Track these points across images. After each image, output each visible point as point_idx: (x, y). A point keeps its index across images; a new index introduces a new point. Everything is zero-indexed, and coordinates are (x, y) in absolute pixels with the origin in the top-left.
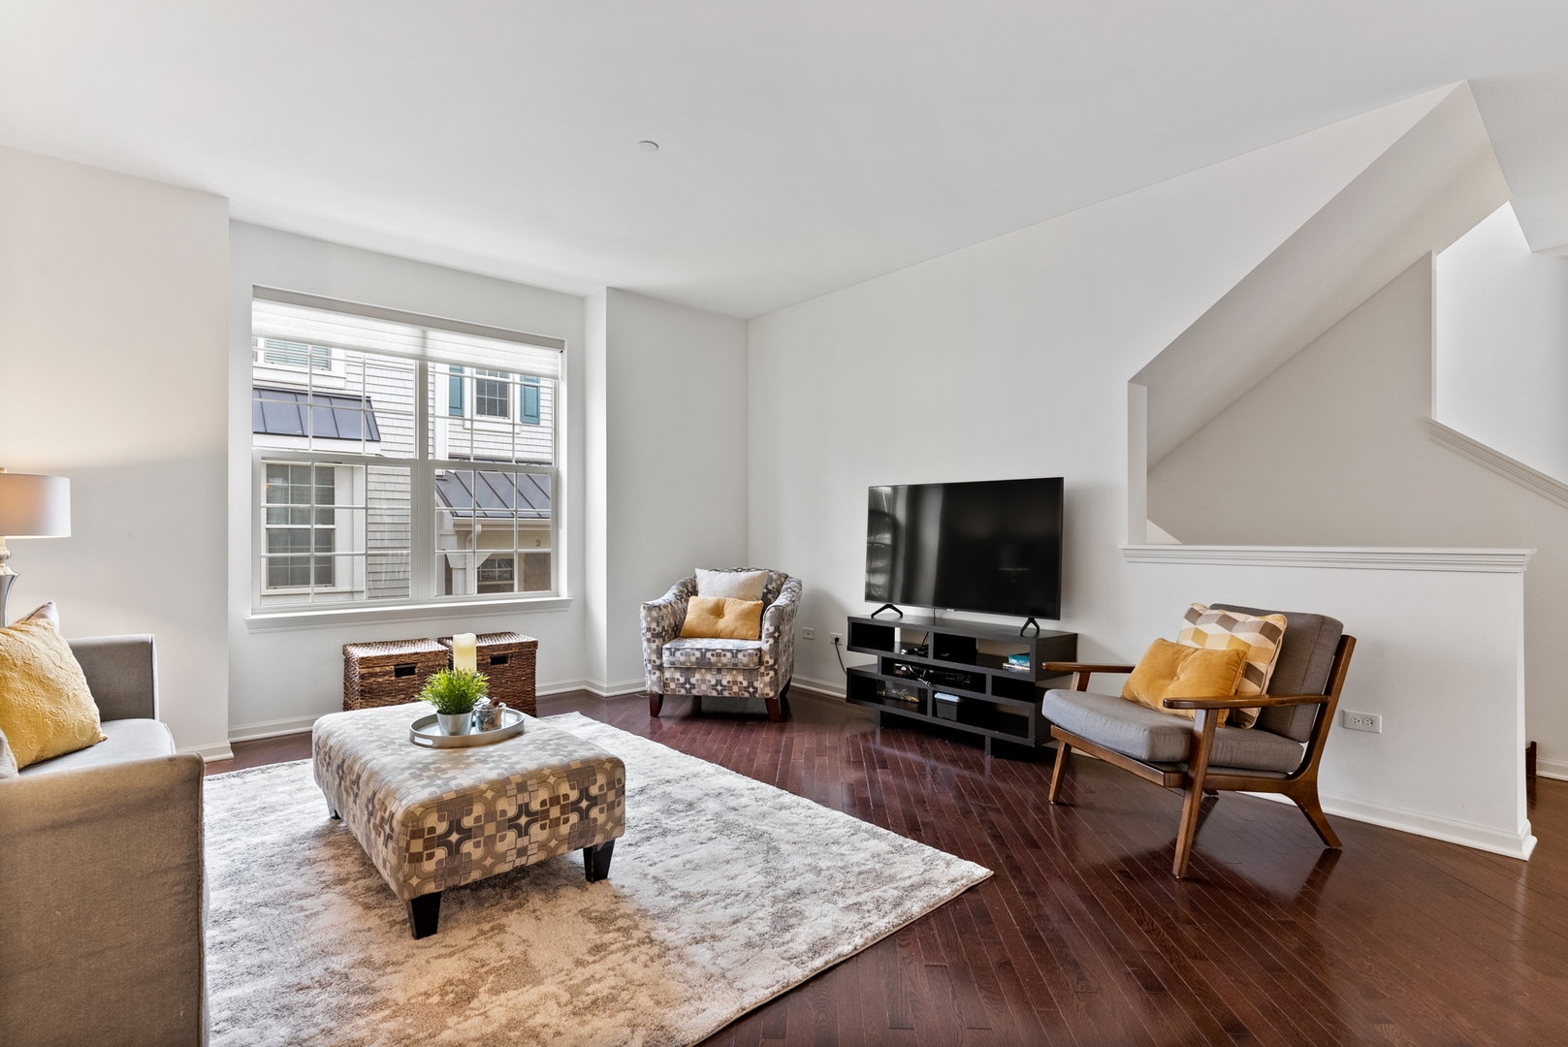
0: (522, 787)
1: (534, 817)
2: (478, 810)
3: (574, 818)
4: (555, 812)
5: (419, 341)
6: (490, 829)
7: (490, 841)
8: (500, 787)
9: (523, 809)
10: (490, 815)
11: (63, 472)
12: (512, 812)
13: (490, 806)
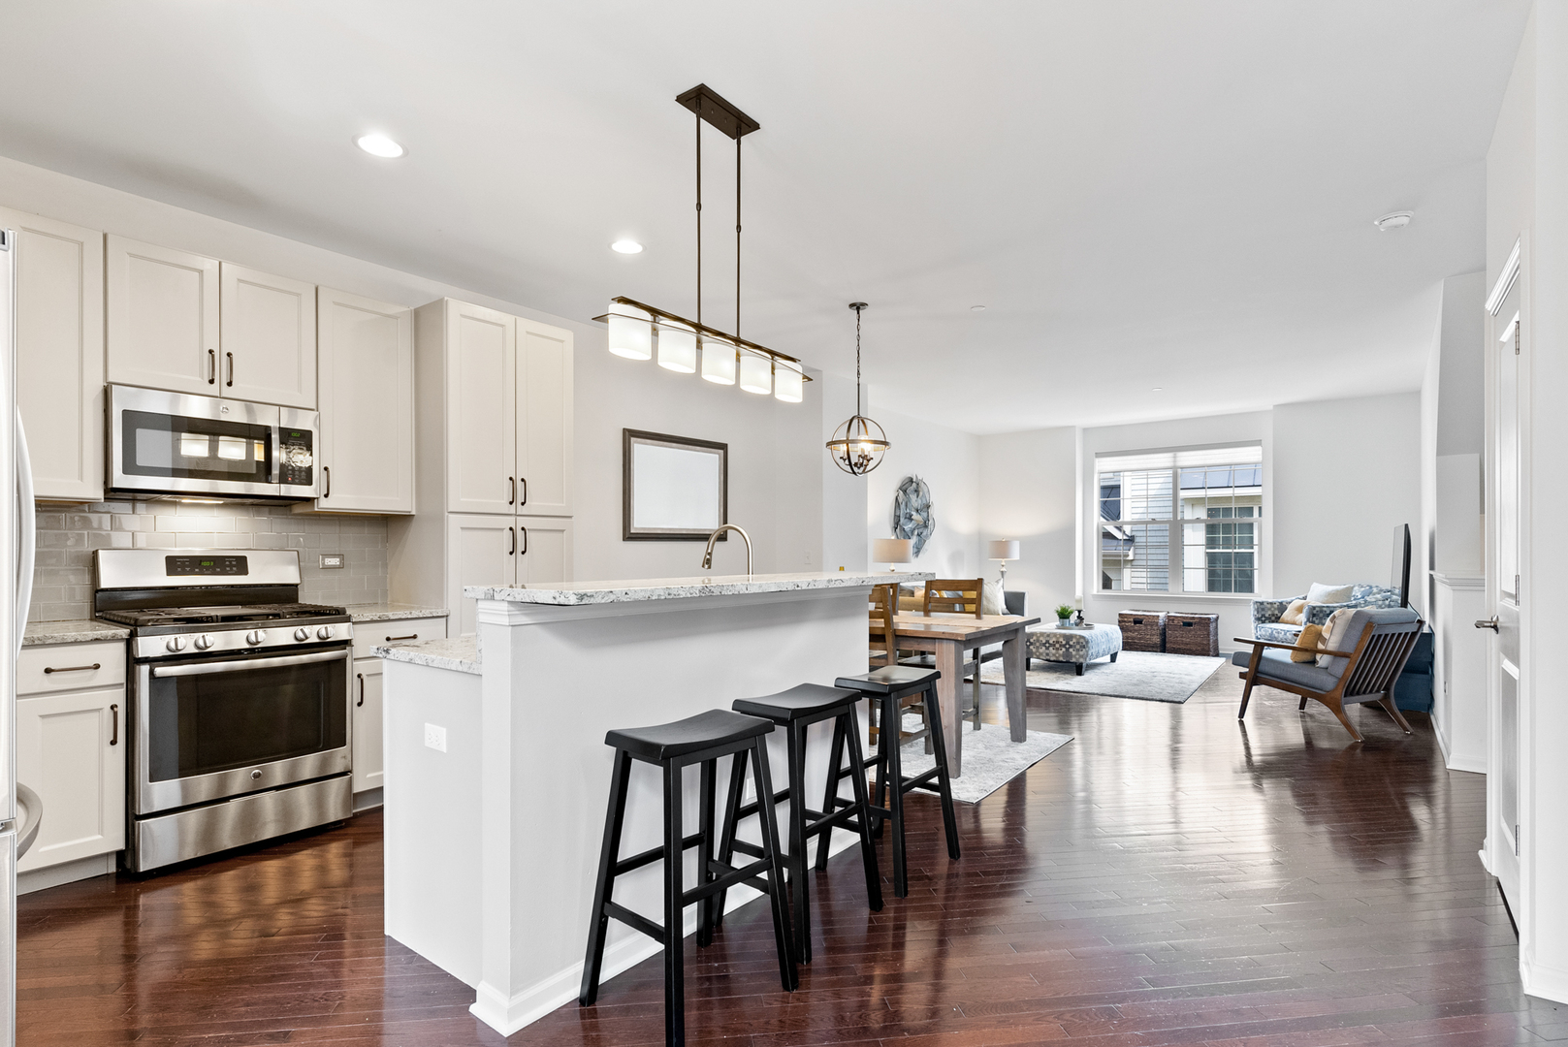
0: (1048, 636)
1: (1051, 645)
2: (1035, 638)
3: (1064, 649)
4: (1057, 646)
5: (1172, 459)
6: (1038, 644)
7: (1038, 647)
8: (1042, 634)
9: (1047, 642)
10: (1038, 641)
11: (1016, 538)
12: (1044, 641)
13: (1038, 637)
